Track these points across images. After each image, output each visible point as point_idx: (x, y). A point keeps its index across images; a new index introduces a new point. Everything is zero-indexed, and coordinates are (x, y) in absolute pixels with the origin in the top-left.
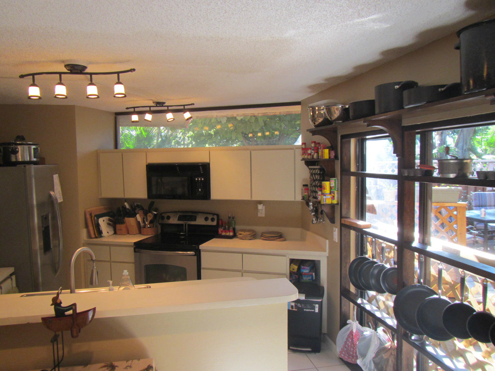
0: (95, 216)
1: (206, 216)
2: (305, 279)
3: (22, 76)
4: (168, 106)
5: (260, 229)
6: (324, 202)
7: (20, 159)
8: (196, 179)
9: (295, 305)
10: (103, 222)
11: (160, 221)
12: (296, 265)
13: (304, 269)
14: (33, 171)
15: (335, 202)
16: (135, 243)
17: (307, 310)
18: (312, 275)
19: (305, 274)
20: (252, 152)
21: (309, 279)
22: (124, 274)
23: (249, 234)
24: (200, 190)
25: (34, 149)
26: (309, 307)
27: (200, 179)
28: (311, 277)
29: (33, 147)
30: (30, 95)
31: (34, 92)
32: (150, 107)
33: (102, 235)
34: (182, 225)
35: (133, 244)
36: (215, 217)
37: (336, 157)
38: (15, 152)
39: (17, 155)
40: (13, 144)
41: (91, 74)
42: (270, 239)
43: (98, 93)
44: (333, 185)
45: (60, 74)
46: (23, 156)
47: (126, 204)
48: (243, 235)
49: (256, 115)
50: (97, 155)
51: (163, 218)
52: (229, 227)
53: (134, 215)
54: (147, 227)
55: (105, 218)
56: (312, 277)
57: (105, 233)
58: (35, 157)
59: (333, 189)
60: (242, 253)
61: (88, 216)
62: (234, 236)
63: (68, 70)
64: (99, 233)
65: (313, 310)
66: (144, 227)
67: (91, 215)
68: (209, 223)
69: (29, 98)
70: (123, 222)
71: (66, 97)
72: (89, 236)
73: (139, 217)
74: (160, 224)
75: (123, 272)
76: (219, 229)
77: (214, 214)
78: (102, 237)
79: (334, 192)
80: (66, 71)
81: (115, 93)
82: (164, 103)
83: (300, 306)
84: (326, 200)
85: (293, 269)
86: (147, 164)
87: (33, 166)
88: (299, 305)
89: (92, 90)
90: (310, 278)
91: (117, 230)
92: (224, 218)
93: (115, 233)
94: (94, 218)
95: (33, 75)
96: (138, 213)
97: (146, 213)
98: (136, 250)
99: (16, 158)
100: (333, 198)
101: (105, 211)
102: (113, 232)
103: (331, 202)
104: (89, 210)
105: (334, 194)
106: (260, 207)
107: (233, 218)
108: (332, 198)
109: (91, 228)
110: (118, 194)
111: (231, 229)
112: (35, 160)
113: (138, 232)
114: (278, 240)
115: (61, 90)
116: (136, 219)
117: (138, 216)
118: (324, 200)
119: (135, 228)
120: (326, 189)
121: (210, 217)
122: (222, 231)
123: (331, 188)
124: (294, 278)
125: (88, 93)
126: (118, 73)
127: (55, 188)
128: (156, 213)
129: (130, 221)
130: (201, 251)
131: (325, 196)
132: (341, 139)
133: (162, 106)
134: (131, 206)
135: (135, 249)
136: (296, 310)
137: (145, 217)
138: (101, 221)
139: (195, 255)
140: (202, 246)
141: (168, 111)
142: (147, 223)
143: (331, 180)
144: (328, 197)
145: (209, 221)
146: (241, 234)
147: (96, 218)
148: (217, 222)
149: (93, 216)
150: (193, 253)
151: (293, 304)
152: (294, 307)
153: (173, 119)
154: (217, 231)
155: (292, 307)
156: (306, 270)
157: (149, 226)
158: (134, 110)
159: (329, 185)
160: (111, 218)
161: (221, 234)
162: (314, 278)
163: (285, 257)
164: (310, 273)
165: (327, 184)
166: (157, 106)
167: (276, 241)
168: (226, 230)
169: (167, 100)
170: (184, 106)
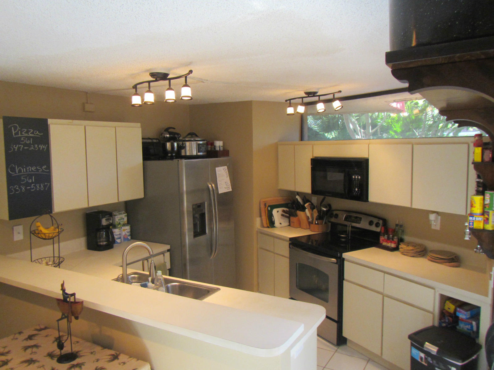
0: (269, 206)
1: (369, 219)
2: (462, 326)
3: (133, 87)
4: (319, 96)
5: (431, 245)
6: (469, 225)
8: (353, 177)
9: (426, 358)
10: (277, 214)
11: (331, 220)
12: (453, 304)
13: (460, 312)
14: (184, 164)
15: (489, 227)
16: (291, 239)
18: (472, 324)
19: (462, 320)
20: (414, 146)
21: (468, 329)
23: (413, 250)
24: (356, 189)
25: (199, 144)
26: (442, 367)
27: (356, 177)
28: (470, 326)
29: (200, 142)
30: (133, 103)
32: (302, 98)
33: (275, 225)
34: (344, 226)
35: (288, 239)
36: (381, 222)
38: (184, 147)
39: (186, 149)
41: (170, 79)
42: (435, 260)
45: (149, 82)
46: (190, 151)
47: (297, 197)
48: (404, 249)
50: (276, 147)
51: (331, 216)
52: (393, 237)
53: (303, 209)
54: (314, 223)
55: (280, 209)
56: (472, 327)
57: (277, 224)
58: (199, 152)
59: (487, 207)
60: (385, 273)
61: (262, 206)
62: (396, 249)
63: (153, 78)
64: (272, 224)
67: (265, 205)
68: (373, 228)
70: (296, 215)
71: (154, 103)
72: (263, 226)
73: (307, 212)
74: (329, 222)
76: (381, 237)
77: (380, 218)
78: (274, 227)
79: (489, 212)
81: (182, 96)
82: (316, 93)
83: (431, 362)
84: (473, 223)
85: (449, 309)
86: (314, 157)
87: (184, 162)
88: (429, 359)
89: (171, 95)
91: (291, 222)
92: (392, 225)
93: (289, 225)
94: (268, 208)
95: (136, 85)
96: (307, 208)
97: (313, 208)
99: (186, 152)
100: (486, 221)
101: (282, 202)
102: (287, 224)
103: (484, 227)
104: (264, 200)
105: (488, 215)
106: (433, 217)
107: (401, 226)
108: (484, 220)
109: (264, 217)
110: (291, 187)
111: (396, 239)
112: (201, 154)
114: (447, 264)
115: (150, 97)
116: (306, 214)
117: (307, 210)
118: (469, 223)
119: (305, 222)
121: (375, 221)
122: (383, 240)
123: (484, 206)
124: (447, 321)
125: (166, 98)
126: (186, 76)
127: (219, 179)
128: (325, 209)
129: (301, 214)
130: (345, 260)
131: (473, 217)
133: (314, 96)
134: (303, 200)
135: (290, 244)
136: (426, 365)
137: (312, 212)
138: (275, 212)
139: (336, 263)
140: (346, 255)
141: (319, 101)
142: (315, 219)
143: (486, 195)
144: (477, 219)
145: (374, 225)
146: (402, 248)
147: (269, 209)
148: (381, 229)
149: (267, 206)
150: (334, 260)
151: (422, 355)
152: (423, 360)
153: (324, 110)
154: (379, 239)
155: (421, 358)
156: (462, 315)
157: (317, 223)
158: (290, 102)
159: (482, 202)
160: (285, 209)
161: (382, 244)
162: (475, 329)
163: (433, 291)
164: (470, 321)
165: (478, 199)
166: (309, 97)
167: (444, 265)
168: (388, 240)
169: (318, 89)
170: (334, 94)
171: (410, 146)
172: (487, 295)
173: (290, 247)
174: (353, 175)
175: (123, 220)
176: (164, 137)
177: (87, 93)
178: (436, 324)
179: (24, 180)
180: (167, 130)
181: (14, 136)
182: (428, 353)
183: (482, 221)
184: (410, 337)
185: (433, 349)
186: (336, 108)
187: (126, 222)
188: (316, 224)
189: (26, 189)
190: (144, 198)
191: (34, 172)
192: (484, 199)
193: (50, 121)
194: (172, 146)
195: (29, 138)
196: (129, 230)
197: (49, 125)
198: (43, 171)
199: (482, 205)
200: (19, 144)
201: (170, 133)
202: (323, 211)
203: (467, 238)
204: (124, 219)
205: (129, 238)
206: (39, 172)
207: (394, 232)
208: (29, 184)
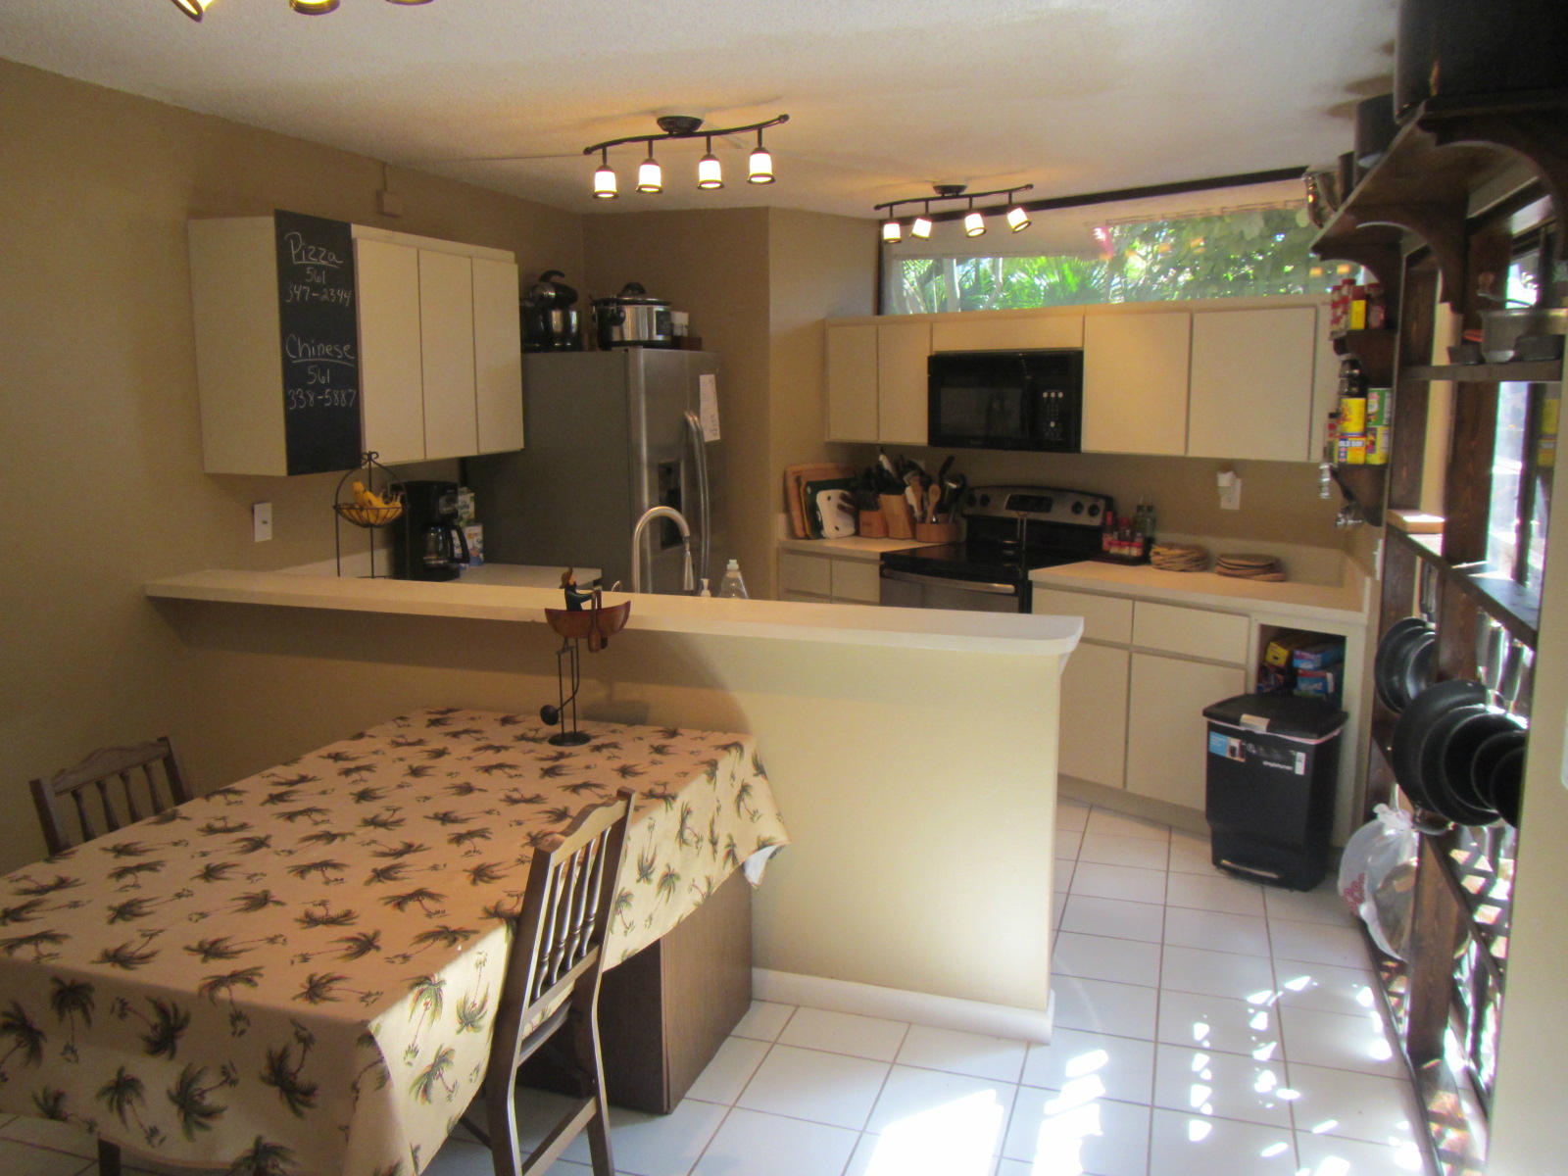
0: (809, 484)
1: (1073, 499)
2: (1305, 687)
3: (588, 151)
4: (971, 197)
5: (1216, 545)
6: (1339, 457)
7: (629, 336)
8: (1045, 395)
9: (1242, 747)
10: (827, 503)
11: (969, 511)
12: (1285, 648)
13: (1301, 658)
14: (642, 361)
15: (1376, 459)
16: (884, 555)
17: (1273, 765)
18: (1324, 678)
19: (1306, 674)
20: (1197, 317)
21: (1316, 691)
22: (729, 566)
23: (1182, 556)
24: (1052, 424)
25: (658, 313)
26: (1278, 756)
27: (1053, 395)
28: (1321, 684)
29: (660, 309)
30: (597, 189)
31: (605, 183)
32: (927, 200)
33: (823, 533)
34: (1013, 522)
35: (878, 557)
36: (1101, 504)
37: (1389, 324)
38: (619, 320)
39: (624, 324)
40: (613, 301)
41: (708, 134)
42: (1238, 572)
43: (722, 177)
44: (1374, 408)
45: (650, 139)
46: (636, 331)
47: (882, 458)
48: (1163, 555)
49: (1279, 206)
50: (822, 332)
51: (971, 501)
52: (1133, 534)
53: (898, 489)
54: (928, 520)
55: (835, 493)
56: (1327, 685)
57: (828, 529)
58: (658, 334)
59: (1373, 420)
60: (1134, 598)
61: (791, 484)
62: (1143, 560)
63: (665, 130)
64: (816, 528)
65: (1288, 768)
66: (923, 519)
67: (798, 480)
68: (1084, 519)
69: (595, 196)
70: (874, 506)
71: (661, 191)
72: (792, 534)
73: (910, 494)
74: (964, 516)
75: (728, 563)
76: (1104, 535)
77: (1097, 496)
78: (824, 538)
79: (1375, 429)
80: (660, 131)
81: (751, 174)
82: (961, 188)
83: (1254, 751)
84: (1346, 452)
85: (1276, 658)
86: (934, 354)
87: (643, 354)
88: (1251, 748)
89: (710, 172)
90: (1318, 686)
91: (862, 524)
92: (1127, 510)
93: (857, 533)
94: (805, 491)
95: (604, 146)
96: (910, 484)
97: (925, 484)
98: (885, 571)
99: (622, 334)
100: (1370, 448)
101: (837, 476)
102: (851, 530)
103: (1366, 460)
104: (795, 469)
105: (1375, 435)
106: (1225, 480)
107: (1150, 509)
108: (1367, 447)
109: (796, 513)
110: (866, 435)
111: (1139, 540)
112: (660, 338)
113: (909, 534)
114: (1262, 576)
115: (650, 177)
116: (905, 499)
117: (909, 491)
118: (1339, 452)
119: (901, 523)
120: (1350, 420)
121: (1087, 503)
122: (1111, 544)
123: (1367, 418)
124: (1272, 682)
125: (701, 179)
126: (759, 128)
127: (703, 405)
128: (954, 486)
129: (891, 503)
130: (1033, 584)
131: (1346, 440)
132: (1408, 266)
133: (957, 196)
134: (895, 464)
135: (882, 568)
136: (1243, 760)
137: (925, 494)
138: (822, 497)
139: (1015, 594)
140: (1034, 575)
141: (971, 210)
142: (930, 509)
143: (1370, 395)
144: (1354, 444)
145: (1085, 511)
146: (1157, 554)
147: (809, 490)
148: (1104, 519)
149: (804, 483)
150: (1010, 588)
151: (1235, 743)
152: (1237, 751)
153: (982, 231)
154: (1100, 543)
155: (1232, 750)
156: (1306, 663)
157: (934, 520)
158: (891, 210)
159: (1362, 409)
160: (846, 493)
161: (1108, 552)
162: (1331, 688)
163: (1246, 619)
164: (1321, 673)
165: (1354, 405)
166: (943, 198)
167: (1255, 579)
168: (1123, 540)
169: (969, 179)
170: (1010, 192)
171: (1186, 317)
172: (1360, 609)
173: (882, 575)
174: (1044, 391)
175: (466, 510)
176: (542, 297)
177: (385, 165)
178: (1252, 689)
179: (312, 378)
180: (546, 277)
181: (295, 263)
182: (1248, 736)
183: (1364, 448)
184: (1207, 713)
185: (1259, 725)
186: (1016, 227)
187: (473, 516)
188: (932, 522)
189: (315, 398)
190: (522, 450)
191: (328, 357)
192: (1366, 406)
193: (356, 230)
194: (566, 320)
195: (319, 269)
196: (480, 537)
197: (356, 239)
198: (344, 358)
199: (1363, 415)
200: (304, 284)
201: (557, 288)
202: (951, 489)
203: (1325, 495)
204: (468, 507)
205: (481, 556)
206: (337, 358)
207: (1135, 525)
208: (319, 389)
